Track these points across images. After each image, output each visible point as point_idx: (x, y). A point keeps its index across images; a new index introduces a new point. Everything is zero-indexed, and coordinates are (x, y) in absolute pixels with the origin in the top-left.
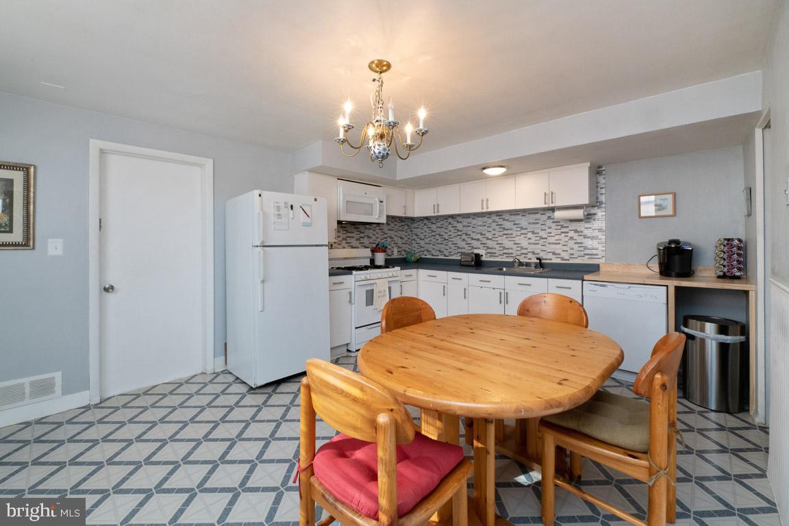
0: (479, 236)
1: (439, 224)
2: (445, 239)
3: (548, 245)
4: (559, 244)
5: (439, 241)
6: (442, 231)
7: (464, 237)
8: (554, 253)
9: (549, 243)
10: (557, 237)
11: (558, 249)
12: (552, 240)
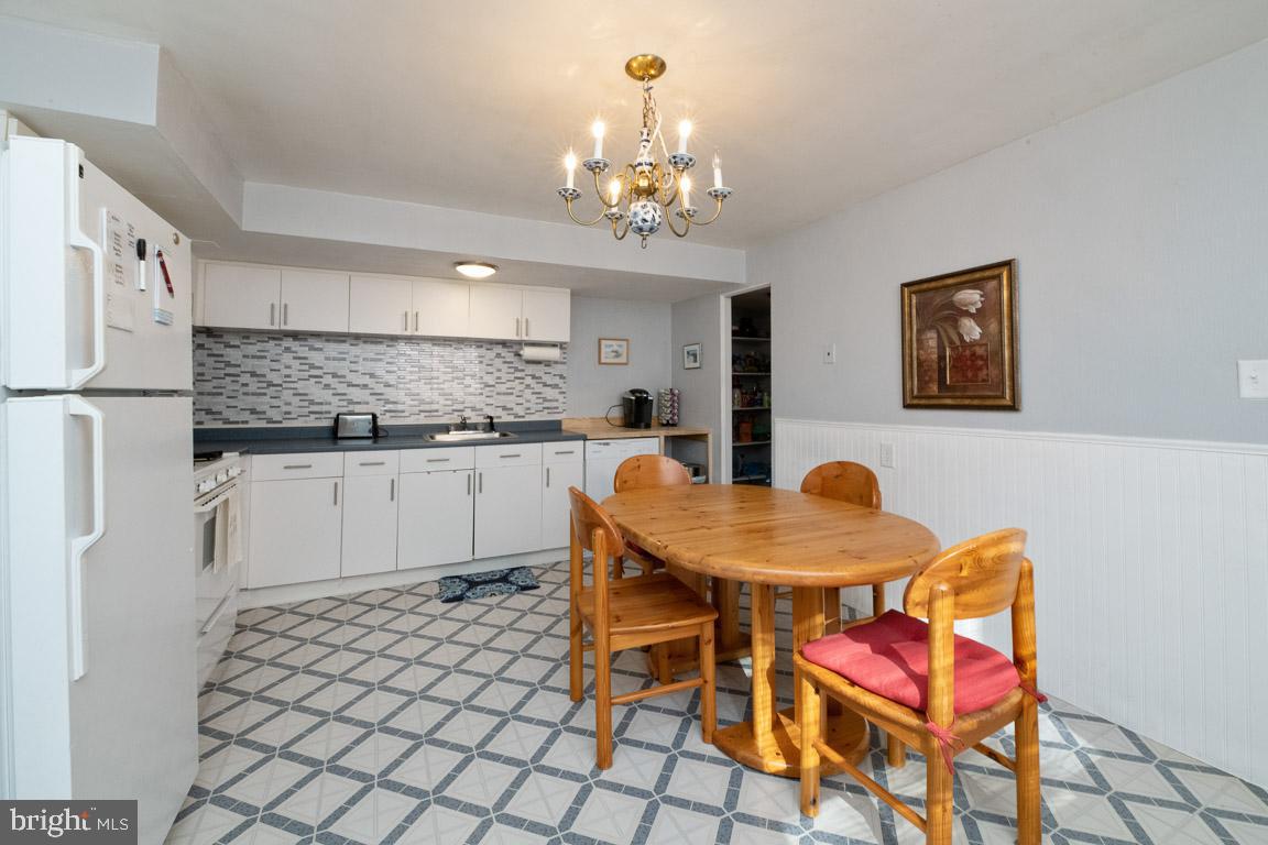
0: (367, 380)
1: (252, 349)
2: (270, 384)
3: (496, 397)
4: (512, 394)
5: (253, 388)
6: (263, 366)
7: (328, 379)
8: (504, 408)
9: (498, 394)
10: (509, 385)
11: (510, 401)
12: (502, 388)
